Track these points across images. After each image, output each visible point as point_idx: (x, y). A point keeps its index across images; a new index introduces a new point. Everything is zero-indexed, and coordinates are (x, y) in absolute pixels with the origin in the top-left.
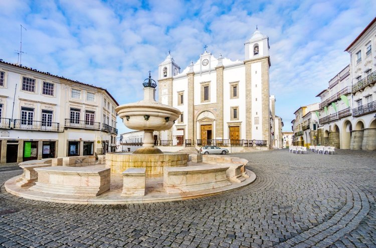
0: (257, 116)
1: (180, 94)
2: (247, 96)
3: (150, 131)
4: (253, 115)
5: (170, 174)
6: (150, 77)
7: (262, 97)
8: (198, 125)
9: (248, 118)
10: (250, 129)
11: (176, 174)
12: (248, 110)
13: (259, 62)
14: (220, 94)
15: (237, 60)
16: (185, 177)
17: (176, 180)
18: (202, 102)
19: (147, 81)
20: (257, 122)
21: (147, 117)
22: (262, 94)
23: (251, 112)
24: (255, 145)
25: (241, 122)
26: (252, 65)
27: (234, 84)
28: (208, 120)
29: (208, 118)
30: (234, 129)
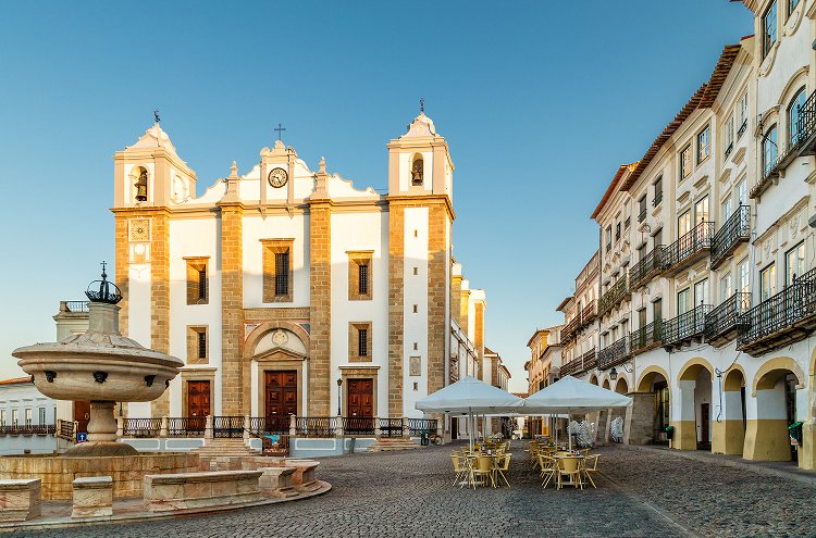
0: (415, 354)
1: (194, 266)
2: (392, 296)
3: (107, 405)
4: (408, 352)
5: (155, 483)
6: (104, 276)
7: (429, 304)
8: (255, 372)
9: (395, 356)
10: (400, 387)
11: (165, 482)
12: (395, 336)
13: (424, 205)
14: (321, 285)
15: (369, 189)
16: (181, 488)
17: (166, 492)
18: (267, 299)
19: (96, 288)
20: (415, 371)
21: (101, 376)
22: (430, 294)
23: (401, 343)
24: (406, 432)
25: (376, 369)
26: (408, 212)
27: (361, 257)
28: (285, 357)
29: (286, 352)
30: (359, 389)
